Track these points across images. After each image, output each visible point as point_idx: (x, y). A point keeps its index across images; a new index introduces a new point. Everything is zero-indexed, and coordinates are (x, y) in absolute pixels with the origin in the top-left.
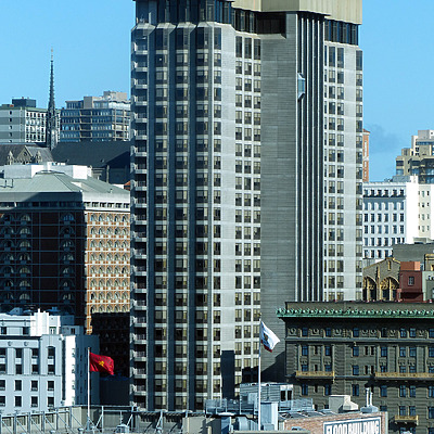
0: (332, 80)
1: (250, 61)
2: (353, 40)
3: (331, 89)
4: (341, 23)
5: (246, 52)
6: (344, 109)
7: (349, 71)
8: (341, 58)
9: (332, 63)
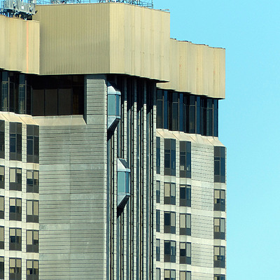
0: (170, 200)
1: (20, 164)
2: (208, 126)
3: (168, 216)
4: (187, 96)
5: (12, 149)
6: (192, 253)
7: (201, 184)
8: (186, 159)
9: (170, 170)
